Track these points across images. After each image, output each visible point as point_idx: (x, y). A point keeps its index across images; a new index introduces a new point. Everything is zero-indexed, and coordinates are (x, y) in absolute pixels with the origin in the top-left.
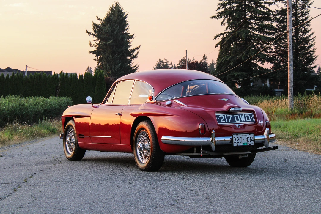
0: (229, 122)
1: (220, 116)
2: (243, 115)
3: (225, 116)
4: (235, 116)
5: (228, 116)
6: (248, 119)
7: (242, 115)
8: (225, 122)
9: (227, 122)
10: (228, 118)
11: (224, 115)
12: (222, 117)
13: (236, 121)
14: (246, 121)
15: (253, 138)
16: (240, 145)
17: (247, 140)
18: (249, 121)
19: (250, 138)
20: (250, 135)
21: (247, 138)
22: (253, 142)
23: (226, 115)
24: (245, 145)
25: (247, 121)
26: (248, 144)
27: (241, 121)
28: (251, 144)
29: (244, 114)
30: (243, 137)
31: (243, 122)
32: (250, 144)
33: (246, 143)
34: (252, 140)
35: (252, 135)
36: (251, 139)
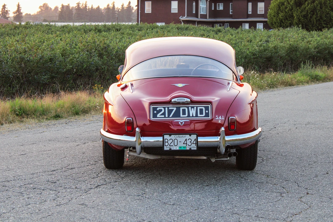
0: (171, 116)
1: (158, 109)
2: (195, 108)
3: (166, 108)
4: (181, 109)
5: (170, 108)
6: (201, 113)
7: (193, 107)
8: (163, 116)
9: (167, 116)
10: (170, 111)
11: (164, 108)
12: (161, 110)
13: (181, 115)
14: (197, 116)
15: (195, 140)
16: (175, 149)
17: (185, 143)
18: (201, 117)
19: (190, 140)
20: (190, 136)
21: (186, 140)
22: (196, 146)
23: (168, 108)
24: (183, 149)
25: (199, 115)
26: (188, 149)
27: (189, 116)
28: (192, 149)
29: (197, 107)
30: (179, 139)
31: (193, 116)
32: (190, 149)
33: (184, 147)
34: (194, 143)
35: (194, 137)
36: (192, 142)
